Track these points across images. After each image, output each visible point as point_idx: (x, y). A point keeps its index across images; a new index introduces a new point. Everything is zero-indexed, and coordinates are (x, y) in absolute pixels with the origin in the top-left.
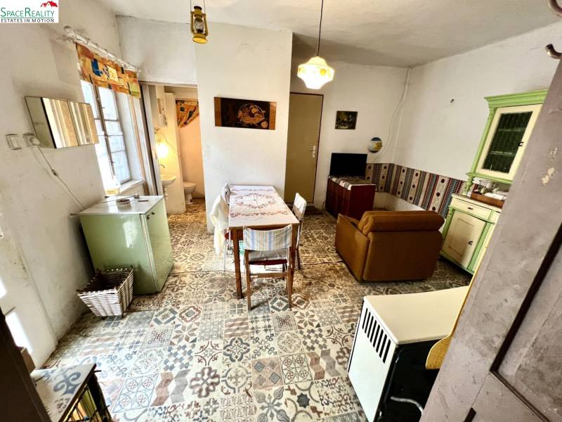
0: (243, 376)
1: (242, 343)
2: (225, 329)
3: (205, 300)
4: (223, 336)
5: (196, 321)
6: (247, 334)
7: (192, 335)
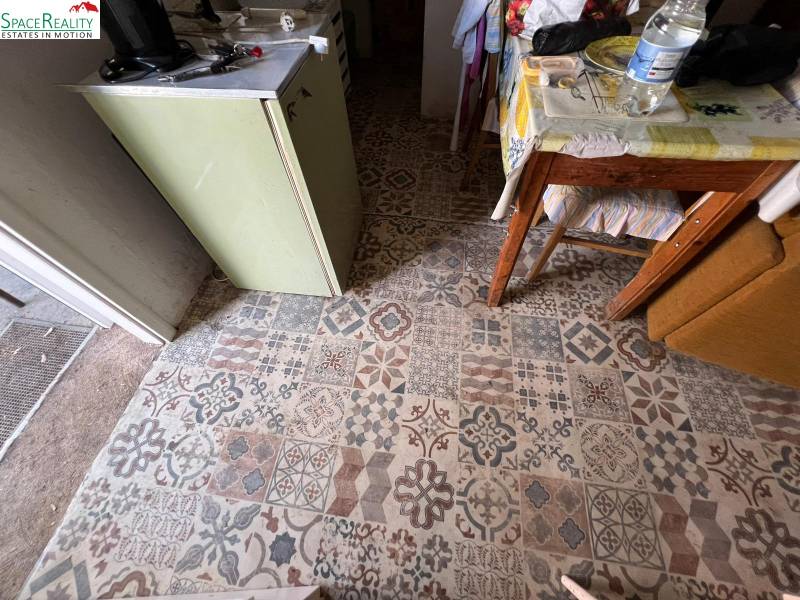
0: (500, 504)
1: (499, 424)
2: (460, 376)
3: (420, 292)
4: (458, 392)
5: (403, 342)
6: (512, 402)
7: (397, 374)
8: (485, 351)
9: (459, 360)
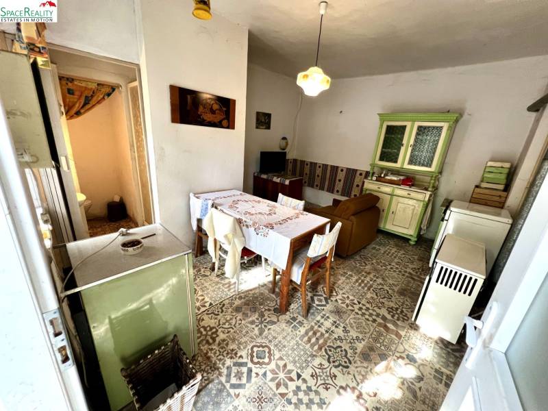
1: (335, 349)
2: (308, 346)
4: (314, 353)
5: (276, 357)
6: (329, 338)
7: (290, 372)
8: (303, 330)
9: (300, 342)
